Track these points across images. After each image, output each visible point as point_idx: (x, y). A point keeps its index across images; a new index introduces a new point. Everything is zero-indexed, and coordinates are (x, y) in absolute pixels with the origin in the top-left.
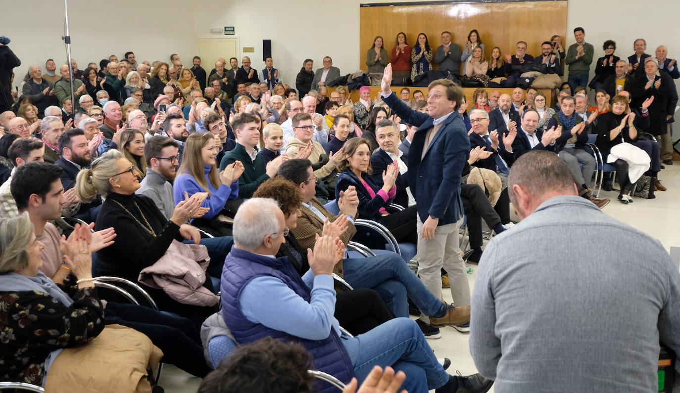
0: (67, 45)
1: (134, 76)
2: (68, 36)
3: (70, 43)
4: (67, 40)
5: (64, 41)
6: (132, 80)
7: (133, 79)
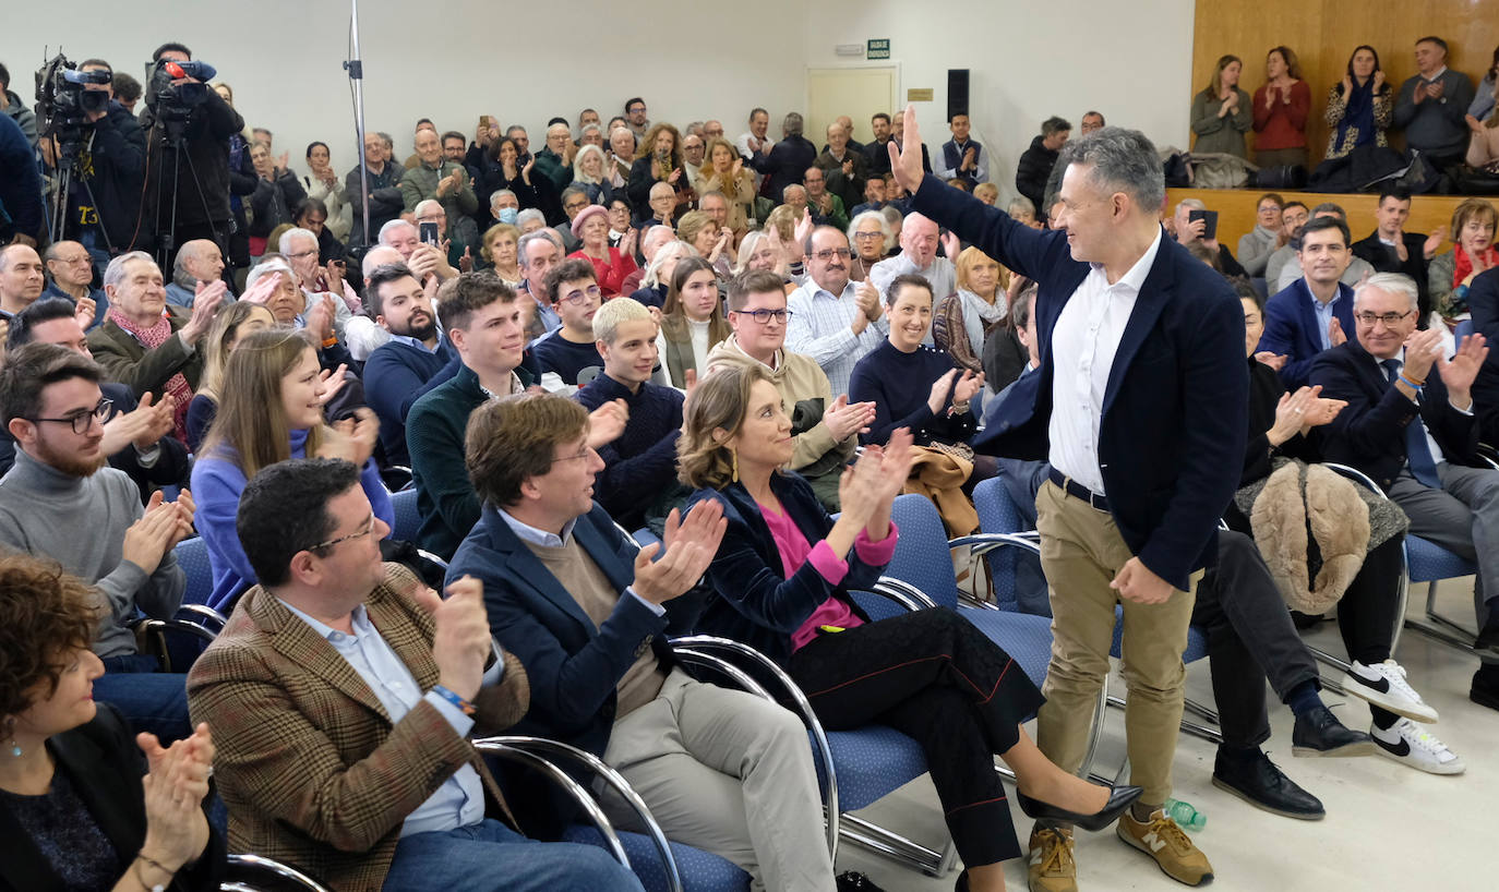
0: (353, 81)
1: (592, 156)
2: (357, 59)
3: (361, 78)
4: (355, 70)
5: (347, 72)
6: (587, 165)
7: (589, 161)
